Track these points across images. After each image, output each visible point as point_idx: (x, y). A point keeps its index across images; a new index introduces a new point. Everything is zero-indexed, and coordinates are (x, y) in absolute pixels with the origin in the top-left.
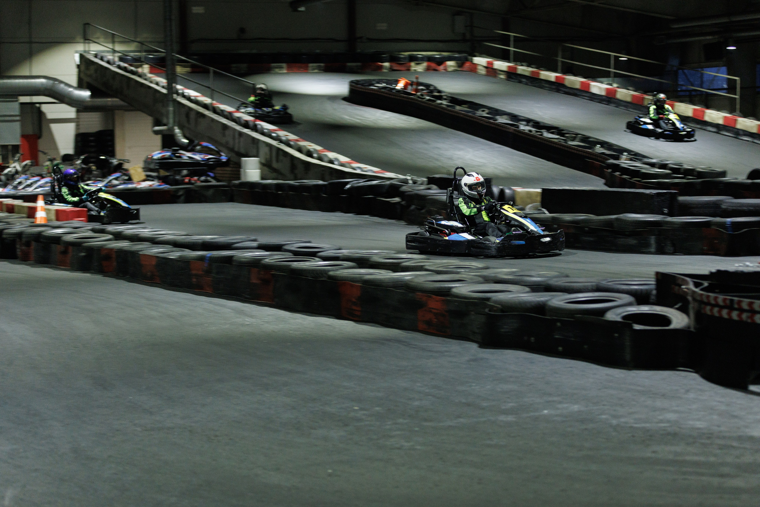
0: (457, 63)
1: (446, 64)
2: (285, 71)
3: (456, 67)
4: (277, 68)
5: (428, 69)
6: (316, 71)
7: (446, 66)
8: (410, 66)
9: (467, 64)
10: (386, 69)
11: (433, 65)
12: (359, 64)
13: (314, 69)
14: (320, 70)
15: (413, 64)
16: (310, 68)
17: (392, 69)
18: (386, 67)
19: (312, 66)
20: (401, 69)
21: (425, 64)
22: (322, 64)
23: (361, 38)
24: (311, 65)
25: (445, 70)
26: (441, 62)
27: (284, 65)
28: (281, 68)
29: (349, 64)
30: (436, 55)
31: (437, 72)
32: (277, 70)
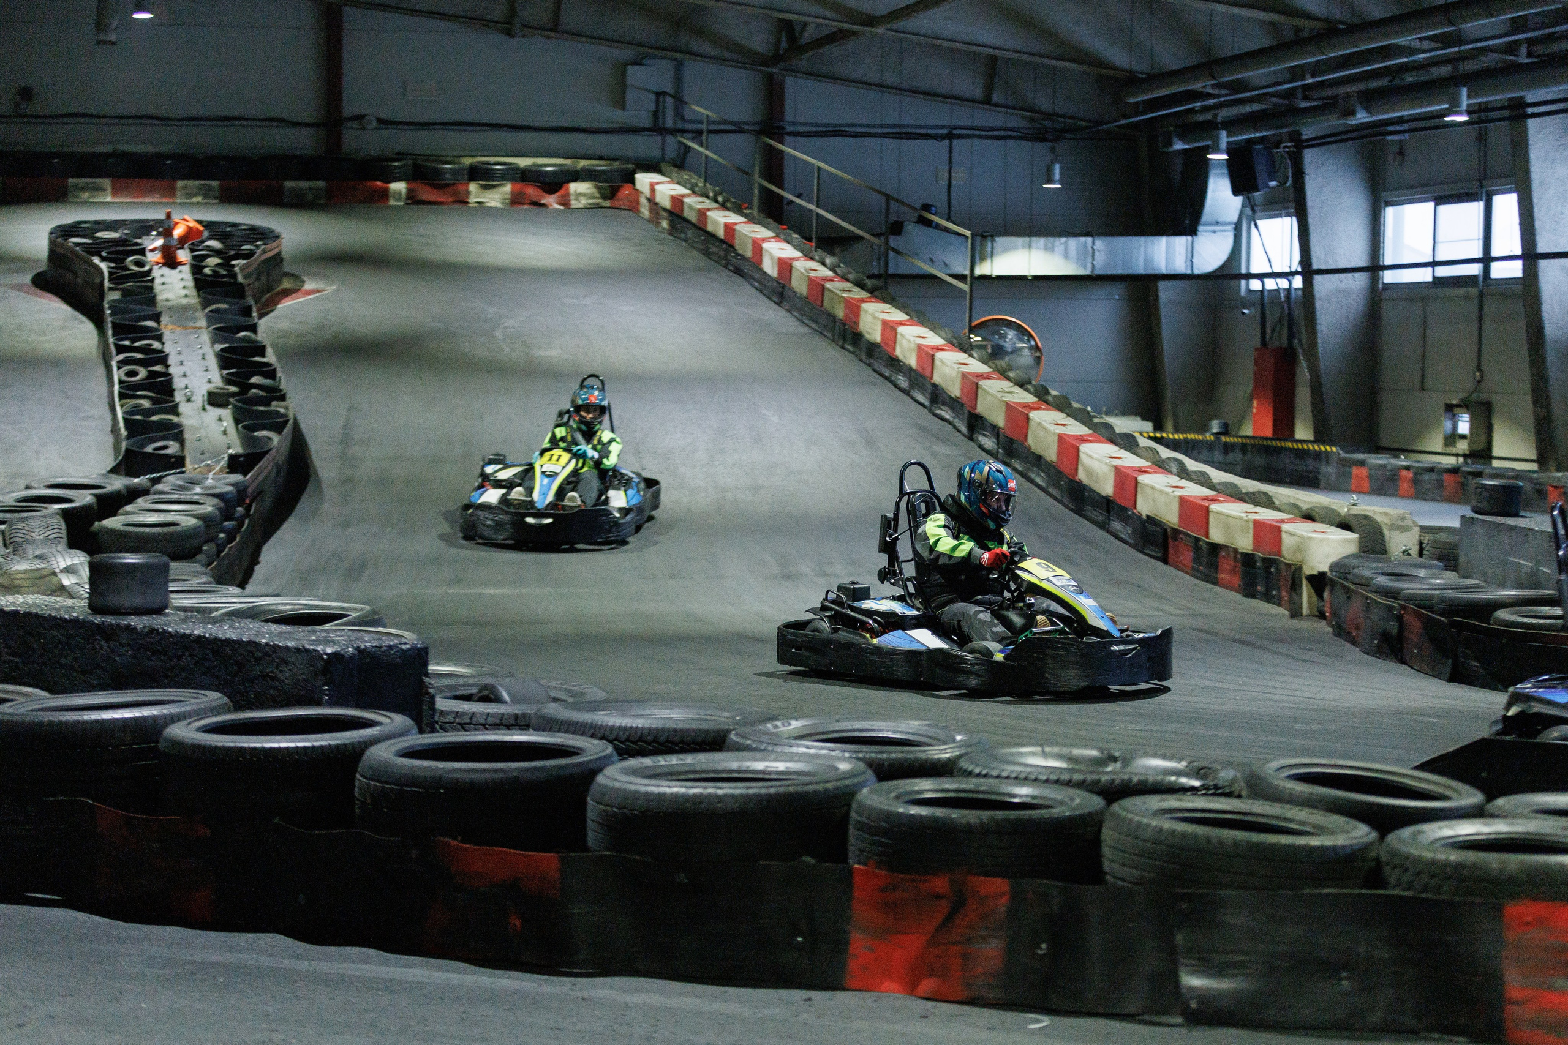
0: (597, 188)
1: (568, 190)
2: (109, 199)
3: (594, 198)
4: (83, 189)
5: (516, 200)
6: (199, 199)
7: (567, 195)
8: (468, 193)
9: (626, 191)
10: (399, 199)
11: (532, 191)
12: (321, 184)
13: (190, 195)
14: (205, 197)
15: (473, 187)
16: (178, 193)
17: (413, 199)
18: (400, 194)
19: (185, 187)
20: (438, 199)
21: (508, 188)
22: (215, 184)
23: (360, 118)
24: (180, 184)
25: (565, 202)
26: (554, 183)
27: (106, 182)
28: (100, 189)
29: (289, 184)
30: (549, 164)
31: (544, 209)
32: (85, 195)
